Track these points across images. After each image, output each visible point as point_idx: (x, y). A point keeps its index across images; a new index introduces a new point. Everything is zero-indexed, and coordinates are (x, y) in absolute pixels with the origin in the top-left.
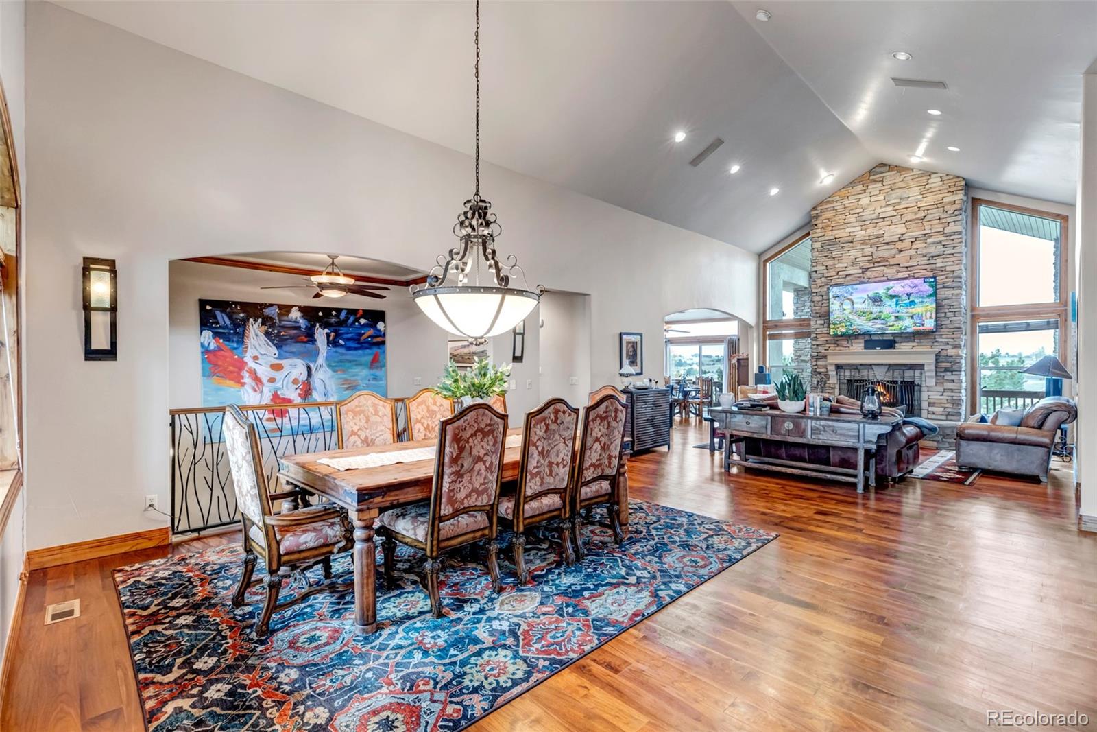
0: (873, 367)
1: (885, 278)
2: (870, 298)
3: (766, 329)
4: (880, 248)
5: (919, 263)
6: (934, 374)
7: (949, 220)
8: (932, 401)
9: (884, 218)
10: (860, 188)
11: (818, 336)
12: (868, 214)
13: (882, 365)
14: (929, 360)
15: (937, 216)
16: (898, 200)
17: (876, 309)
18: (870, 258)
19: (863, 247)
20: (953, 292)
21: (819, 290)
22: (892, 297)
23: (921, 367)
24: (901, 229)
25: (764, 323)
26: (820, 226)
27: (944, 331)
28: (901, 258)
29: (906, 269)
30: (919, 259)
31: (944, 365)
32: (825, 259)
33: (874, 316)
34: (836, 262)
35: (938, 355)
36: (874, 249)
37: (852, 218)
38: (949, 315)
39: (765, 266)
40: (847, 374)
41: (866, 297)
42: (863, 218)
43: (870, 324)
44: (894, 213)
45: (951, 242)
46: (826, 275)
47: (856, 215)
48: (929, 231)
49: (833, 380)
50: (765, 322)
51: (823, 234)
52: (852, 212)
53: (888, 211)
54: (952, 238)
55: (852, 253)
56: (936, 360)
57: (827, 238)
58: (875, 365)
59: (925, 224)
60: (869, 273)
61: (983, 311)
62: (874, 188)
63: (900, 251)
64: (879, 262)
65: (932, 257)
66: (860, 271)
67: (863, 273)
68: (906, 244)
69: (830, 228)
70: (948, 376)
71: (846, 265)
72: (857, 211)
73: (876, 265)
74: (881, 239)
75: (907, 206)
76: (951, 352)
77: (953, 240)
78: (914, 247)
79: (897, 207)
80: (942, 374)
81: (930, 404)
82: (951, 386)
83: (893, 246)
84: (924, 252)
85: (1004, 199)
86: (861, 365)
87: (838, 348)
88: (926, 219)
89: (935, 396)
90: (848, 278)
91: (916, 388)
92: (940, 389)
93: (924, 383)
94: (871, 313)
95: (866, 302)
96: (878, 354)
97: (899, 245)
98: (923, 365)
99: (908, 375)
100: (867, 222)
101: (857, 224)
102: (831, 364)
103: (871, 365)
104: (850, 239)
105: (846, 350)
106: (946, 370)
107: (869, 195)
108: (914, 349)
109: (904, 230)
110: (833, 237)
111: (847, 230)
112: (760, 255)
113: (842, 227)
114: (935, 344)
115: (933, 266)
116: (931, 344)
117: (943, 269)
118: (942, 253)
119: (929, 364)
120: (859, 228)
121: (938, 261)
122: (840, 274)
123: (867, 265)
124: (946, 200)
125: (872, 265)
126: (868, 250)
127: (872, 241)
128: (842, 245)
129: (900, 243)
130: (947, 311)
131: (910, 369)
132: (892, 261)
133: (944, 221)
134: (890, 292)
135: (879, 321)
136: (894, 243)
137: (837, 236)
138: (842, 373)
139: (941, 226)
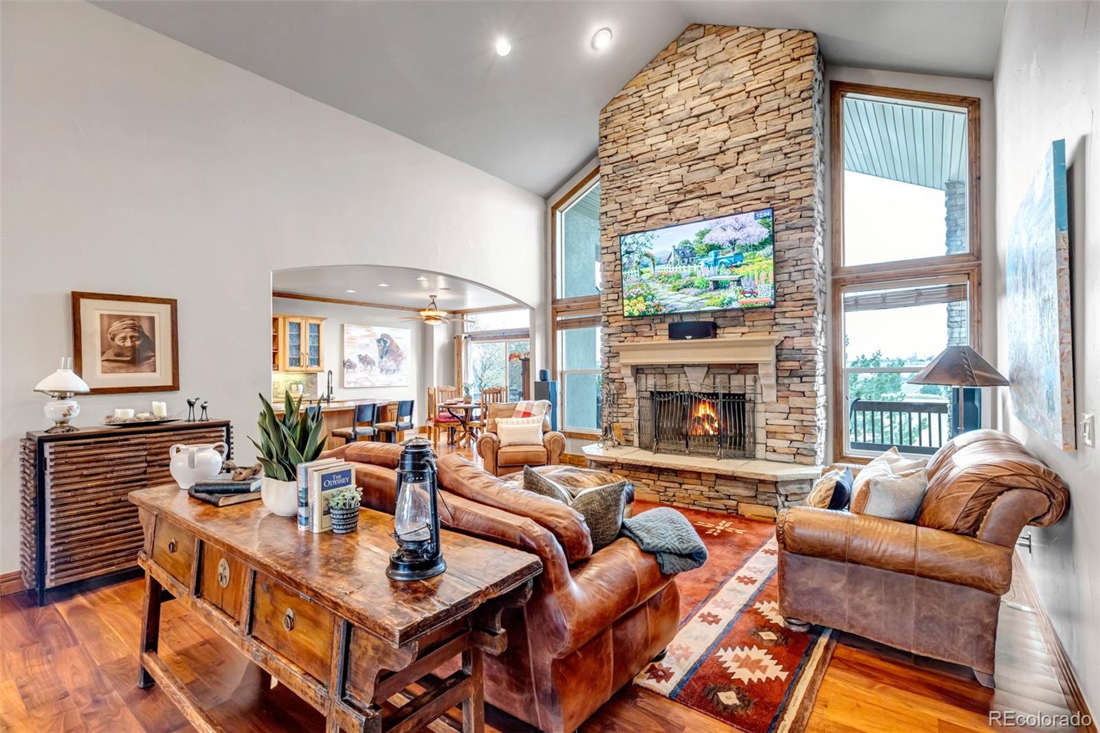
0: (685, 368)
1: (701, 218)
2: (677, 251)
3: (556, 312)
4: (693, 168)
5: (750, 189)
6: (773, 381)
7: (793, 109)
8: (772, 429)
9: (698, 116)
10: (665, 68)
11: (611, 319)
12: (675, 112)
13: (699, 365)
14: (765, 357)
15: (774, 105)
16: (717, 84)
17: (685, 270)
18: (679, 186)
19: (669, 167)
20: (801, 235)
21: (610, 244)
22: (711, 248)
23: (751, 368)
24: (722, 133)
25: (552, 304)
26: (611, 138)
27: (788, 306)
28: (724, 182)
29: (729, 201)
30: (749, 182)
31: (788, 365)
32: (618, 192)
33: (683, 282)
34: (633, 196)
35: (779, 348)
36: (684, 170)
37: (653, 122)
38: (796, 276)
39: (553, 215)
40: (650, 382)
41: (671, 250)
42: (669, 119)
43: (679, 296)
44: (712, 106)
45: (797, 147)
46: (620, 218)
47: (659, 116)
48: (764, 132)
49: (631, 393)
50: (554, 301)
51: (613, 151)
52: (654, 110)
53: (704, 104)
54: (797, 140)
55: (654, 179)
56: (777, 356)
57: (620, 157)
58: (688, 366)
59: (758, 120)
60: (678, 212)
61: (850, 272)
62: (684, 66)
63: (722, 170)
64: (691, 192)
65: (769, 176)
66: (666, 208)
67: (670, 211)
68: (730, 157)
69: (624, 141)
70: (796, 385)
71: (646, 200)
72: (661, 108)
73: (689, 196)
74: (695, 152)
75: (731, 91)
76: (799, 342)
77: (799, 143)
78: (741, 161)
79: (717, 95)
80: (786, 381)
81: (770, 434)
82: (797, 402)
83: (711, 163)
84: (757, 168)
85: (880, 79)
86: (669, 366)
87: (637, 339)
88: (759, 111)
89: (777, 420)
90: (650, 222)
91: (747, 405)
92: (784, 407)
93: (759, 396)
94: (679, 277)
95: (672, 259)
96: (690, 347)
97: (720, 160)
98: (756, 366)
99: (737, 383)
100: (675, 126)
101: (661, 130)
102: (625, 365)
103: (683, 366)
104: (651, 156)
105: (649, 342)
106: (792, 373)
107: (676, 79)
108: (745, 338)
109: (726, 134)
110: (628, 155)
111: (649, 142)
112: (546, 198)
113: (640, 137)
114: (775, 328)
115: (770, 192)
116: (769, 328)
117: (785, 195)
118: (783, 168)
119: (766, 364)
120: (664, 137)
121: (779, 181)
122: (639, 214)
123: (676, 198)
124: (788, 74)
125: (682, 198)
126: (676, 174)
127: (683, 157)
128: (641, 167)
129: (721, 156)
130: (792, 269)
131: (738, 372)
132: (710, 189)
133: (786, 111)
134: (707, 240)
135: (693, 291)
136: (713, 156)
137: (634, 153)
138: (643, 381)
139: (782, 121)
